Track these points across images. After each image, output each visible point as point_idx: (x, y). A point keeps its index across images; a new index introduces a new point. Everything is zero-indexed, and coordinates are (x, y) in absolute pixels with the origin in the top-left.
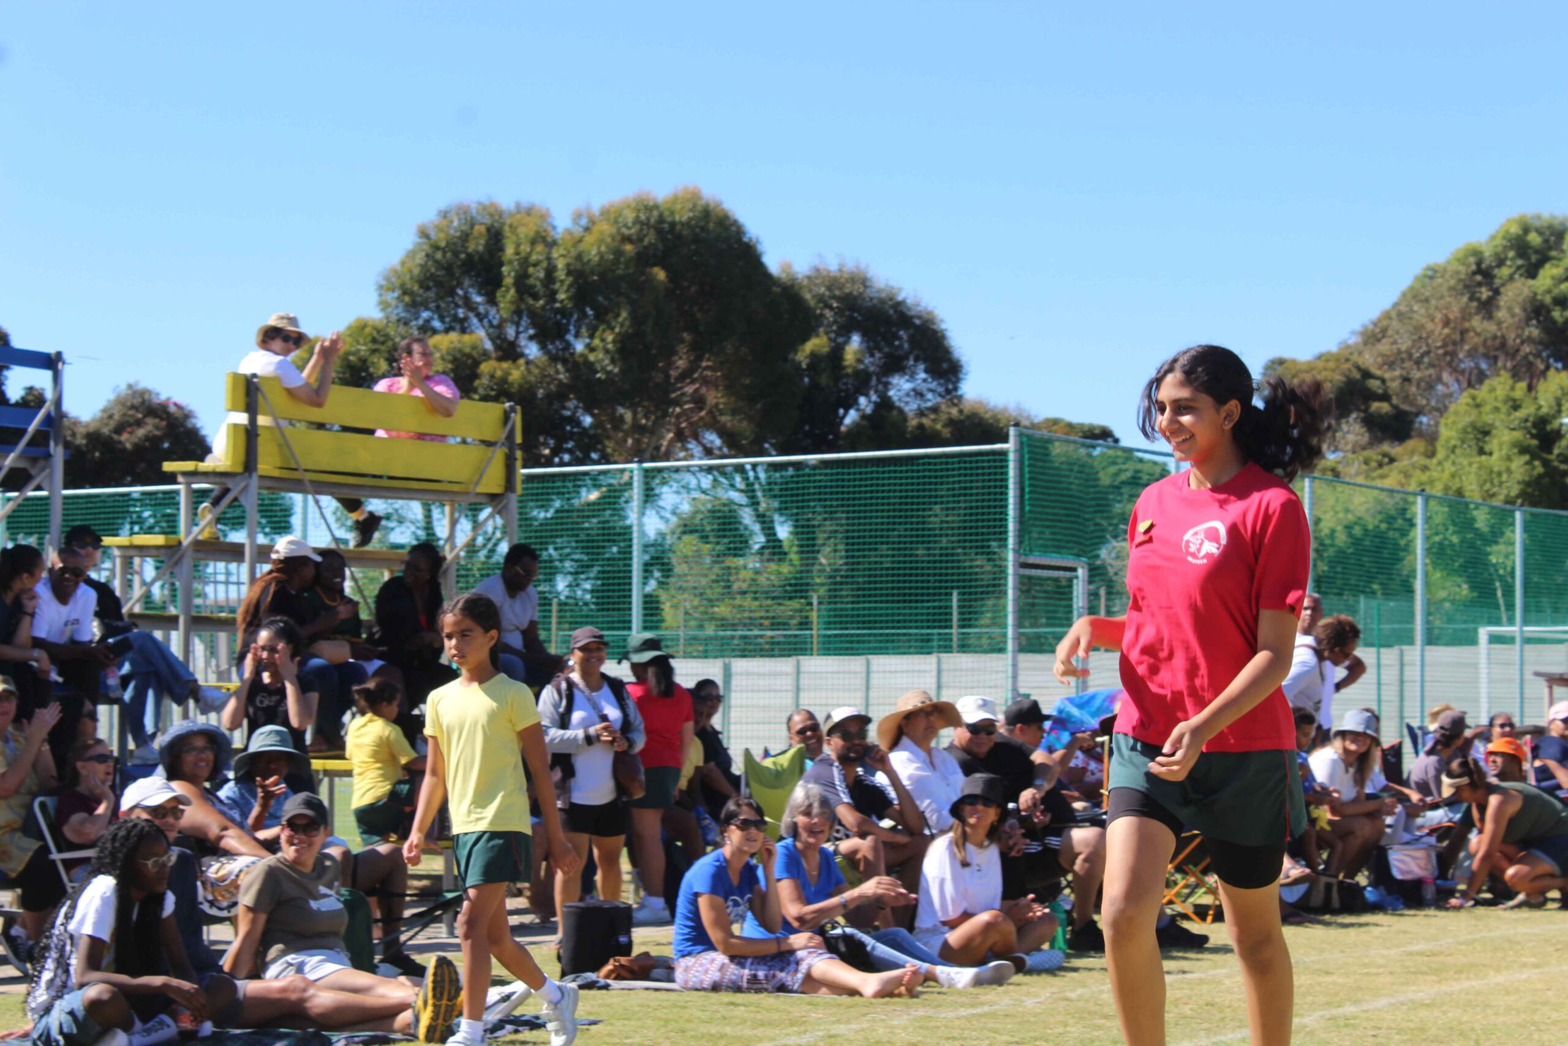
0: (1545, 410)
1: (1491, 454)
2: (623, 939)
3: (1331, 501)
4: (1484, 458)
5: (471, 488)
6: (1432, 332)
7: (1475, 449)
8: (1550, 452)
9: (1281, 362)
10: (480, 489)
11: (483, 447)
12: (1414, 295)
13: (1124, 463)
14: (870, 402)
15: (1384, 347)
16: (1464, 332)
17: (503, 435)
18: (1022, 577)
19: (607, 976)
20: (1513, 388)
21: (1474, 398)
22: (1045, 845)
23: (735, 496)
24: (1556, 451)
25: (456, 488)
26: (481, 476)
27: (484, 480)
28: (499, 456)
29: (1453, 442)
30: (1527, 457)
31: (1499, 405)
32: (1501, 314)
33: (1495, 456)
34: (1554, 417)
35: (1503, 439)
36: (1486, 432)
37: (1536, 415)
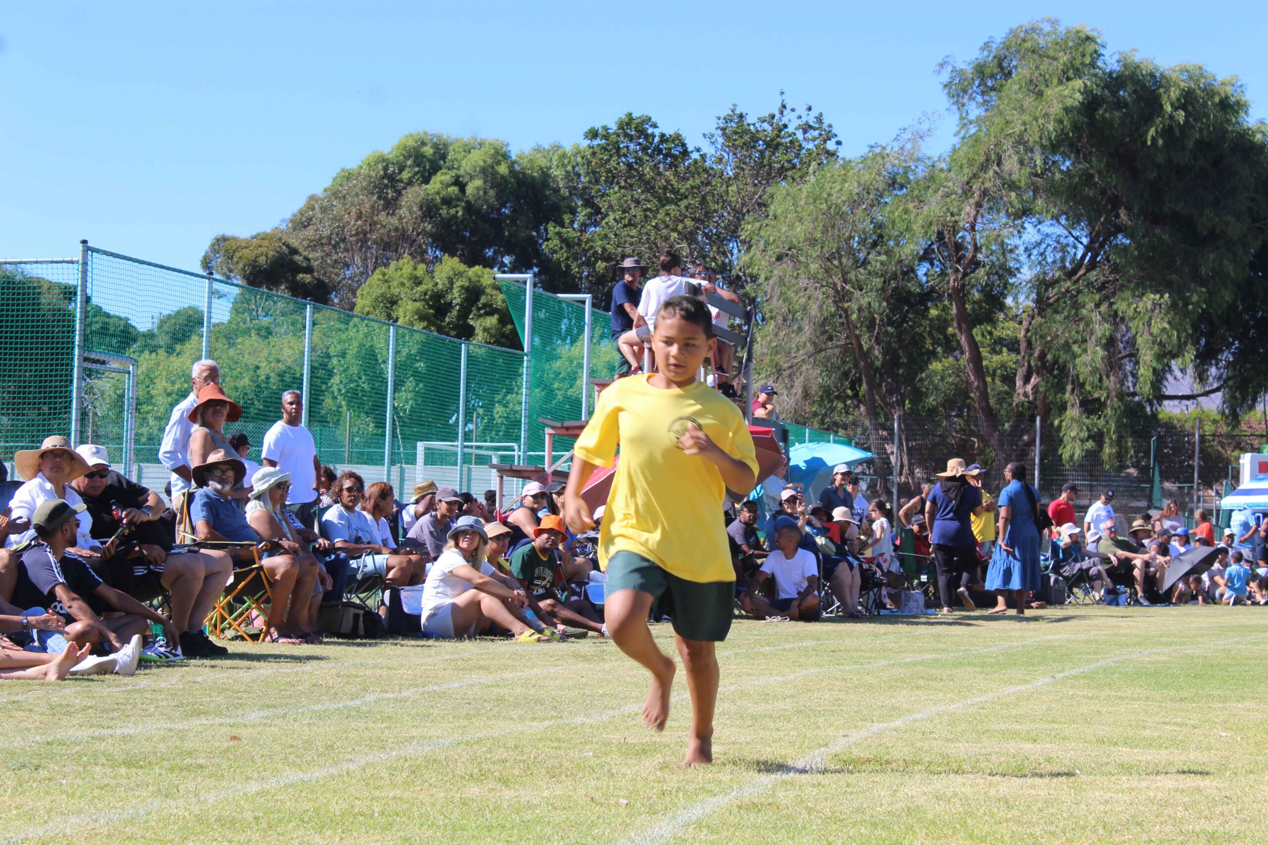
0: (440, 286)
1: (396, 320)
3: (265, 352)
6: (348, 223)
7: (384, 314)
8: (443, 321)
9: (225, 239)
12: (335, 193)
13: (95, 316)
15: (310, 232)
16: (373, 224)
18: (85, 369)
20: (415, 269)
21: (384, 275)
22: (149, 569)
24: (447, 319)
29: (367, 309)
30: (425, 324)
31: (405, 281)
32: (403, 212)
34: (447, 293)
35: (406, 310)
36: (393, 302)
37: (433, 290)
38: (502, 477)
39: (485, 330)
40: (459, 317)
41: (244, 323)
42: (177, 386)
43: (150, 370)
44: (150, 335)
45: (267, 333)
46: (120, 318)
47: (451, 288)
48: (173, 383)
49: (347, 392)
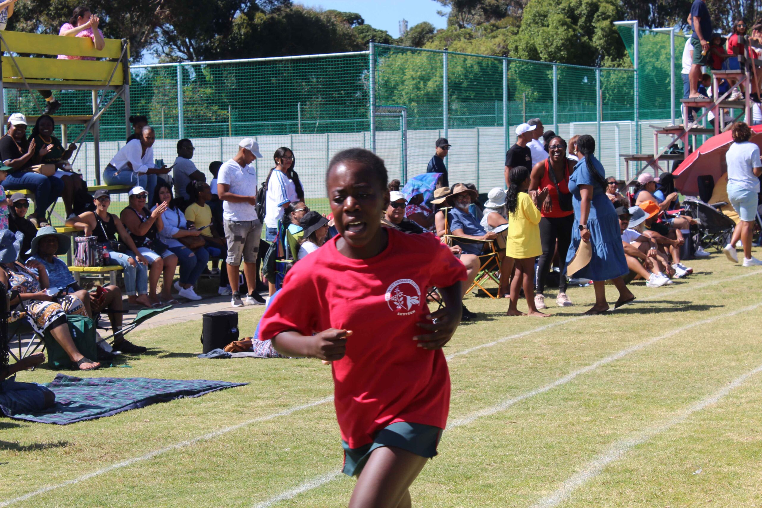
0: (573, 4)
1: (548, 26)
2: (234, 330)
4: (544, 28)
5: (107, 83)
7: (540, 24)
8: (576, 25)
10: (112, 83)
11: (111, 63)
13: (367, 32)
14: (246, 6)
17: (120, 56)
19: (229, 350)
23: (180, 54)
24: (579, 24)
25: (99, 83)
26: (111, 77)
27: (113, 79)
28: (120, 65)
29: (529, 21)
30: (566, 27)
33: (550, 27)
34: (578, 7)
35: (554, 19)
37: (569, 6)
38: (627, 162)
39: (602, 29)
40: (586, 22)
41: (456, 30)
42: (419, 73)
43: (402, 64)
44: (400, 40)
45: (470, 37)
46: (382, 32)
47: (581, 4)
48: (417, 71)
49: (520, 72)
